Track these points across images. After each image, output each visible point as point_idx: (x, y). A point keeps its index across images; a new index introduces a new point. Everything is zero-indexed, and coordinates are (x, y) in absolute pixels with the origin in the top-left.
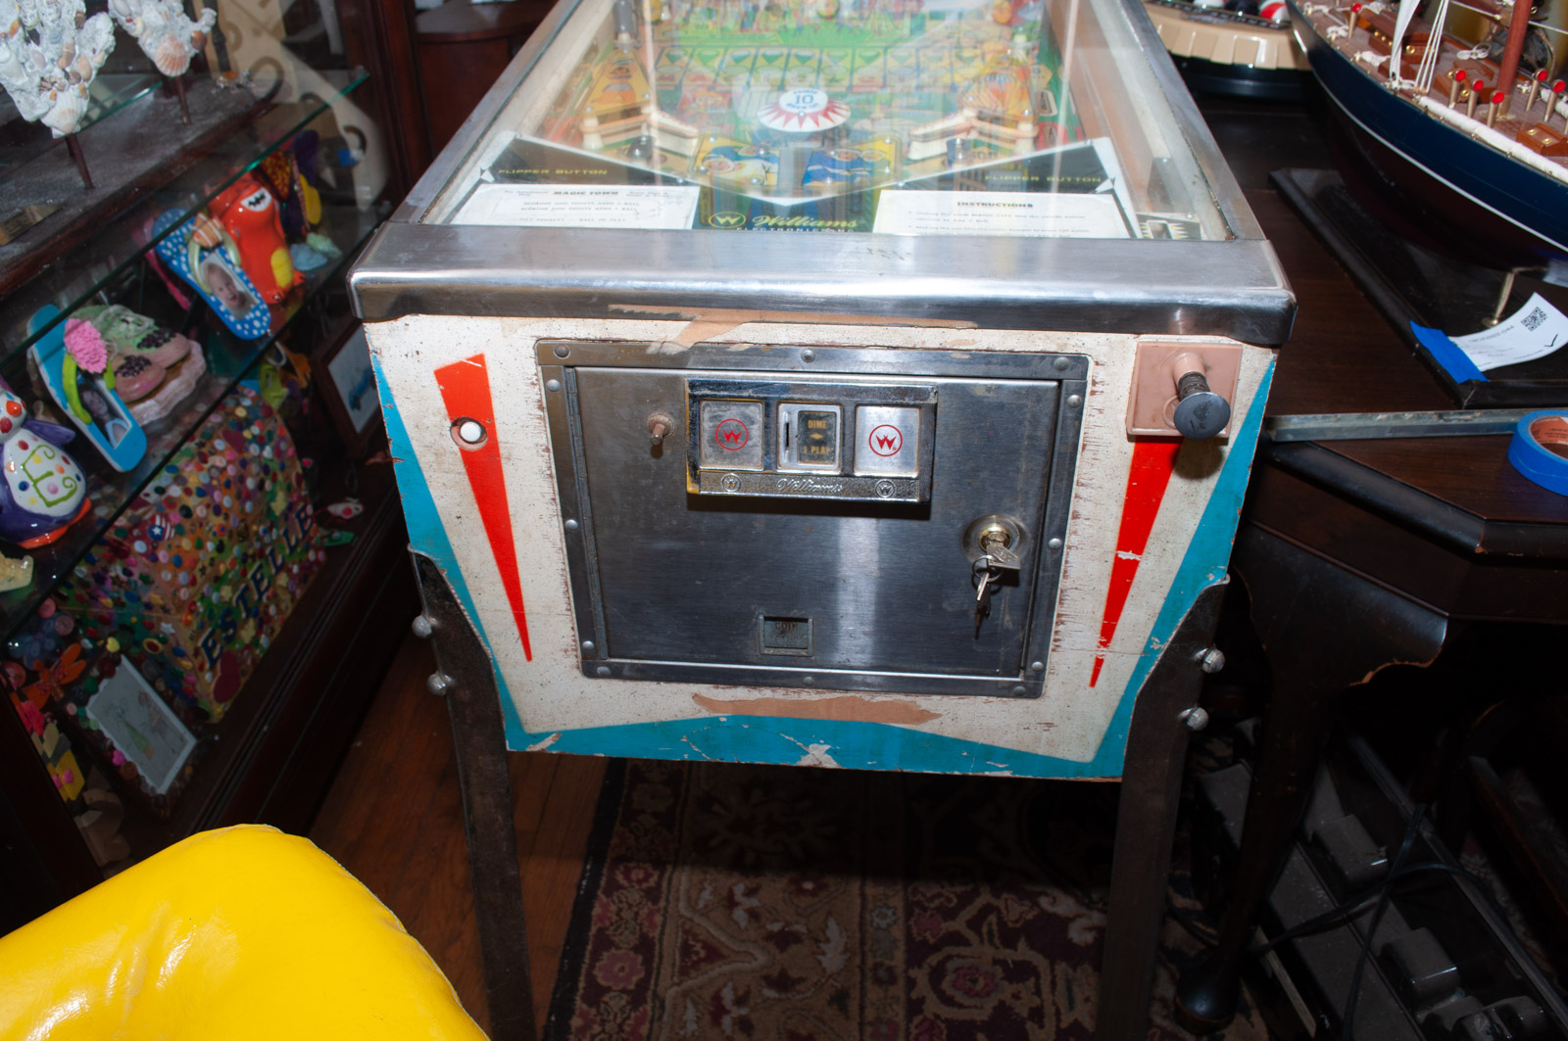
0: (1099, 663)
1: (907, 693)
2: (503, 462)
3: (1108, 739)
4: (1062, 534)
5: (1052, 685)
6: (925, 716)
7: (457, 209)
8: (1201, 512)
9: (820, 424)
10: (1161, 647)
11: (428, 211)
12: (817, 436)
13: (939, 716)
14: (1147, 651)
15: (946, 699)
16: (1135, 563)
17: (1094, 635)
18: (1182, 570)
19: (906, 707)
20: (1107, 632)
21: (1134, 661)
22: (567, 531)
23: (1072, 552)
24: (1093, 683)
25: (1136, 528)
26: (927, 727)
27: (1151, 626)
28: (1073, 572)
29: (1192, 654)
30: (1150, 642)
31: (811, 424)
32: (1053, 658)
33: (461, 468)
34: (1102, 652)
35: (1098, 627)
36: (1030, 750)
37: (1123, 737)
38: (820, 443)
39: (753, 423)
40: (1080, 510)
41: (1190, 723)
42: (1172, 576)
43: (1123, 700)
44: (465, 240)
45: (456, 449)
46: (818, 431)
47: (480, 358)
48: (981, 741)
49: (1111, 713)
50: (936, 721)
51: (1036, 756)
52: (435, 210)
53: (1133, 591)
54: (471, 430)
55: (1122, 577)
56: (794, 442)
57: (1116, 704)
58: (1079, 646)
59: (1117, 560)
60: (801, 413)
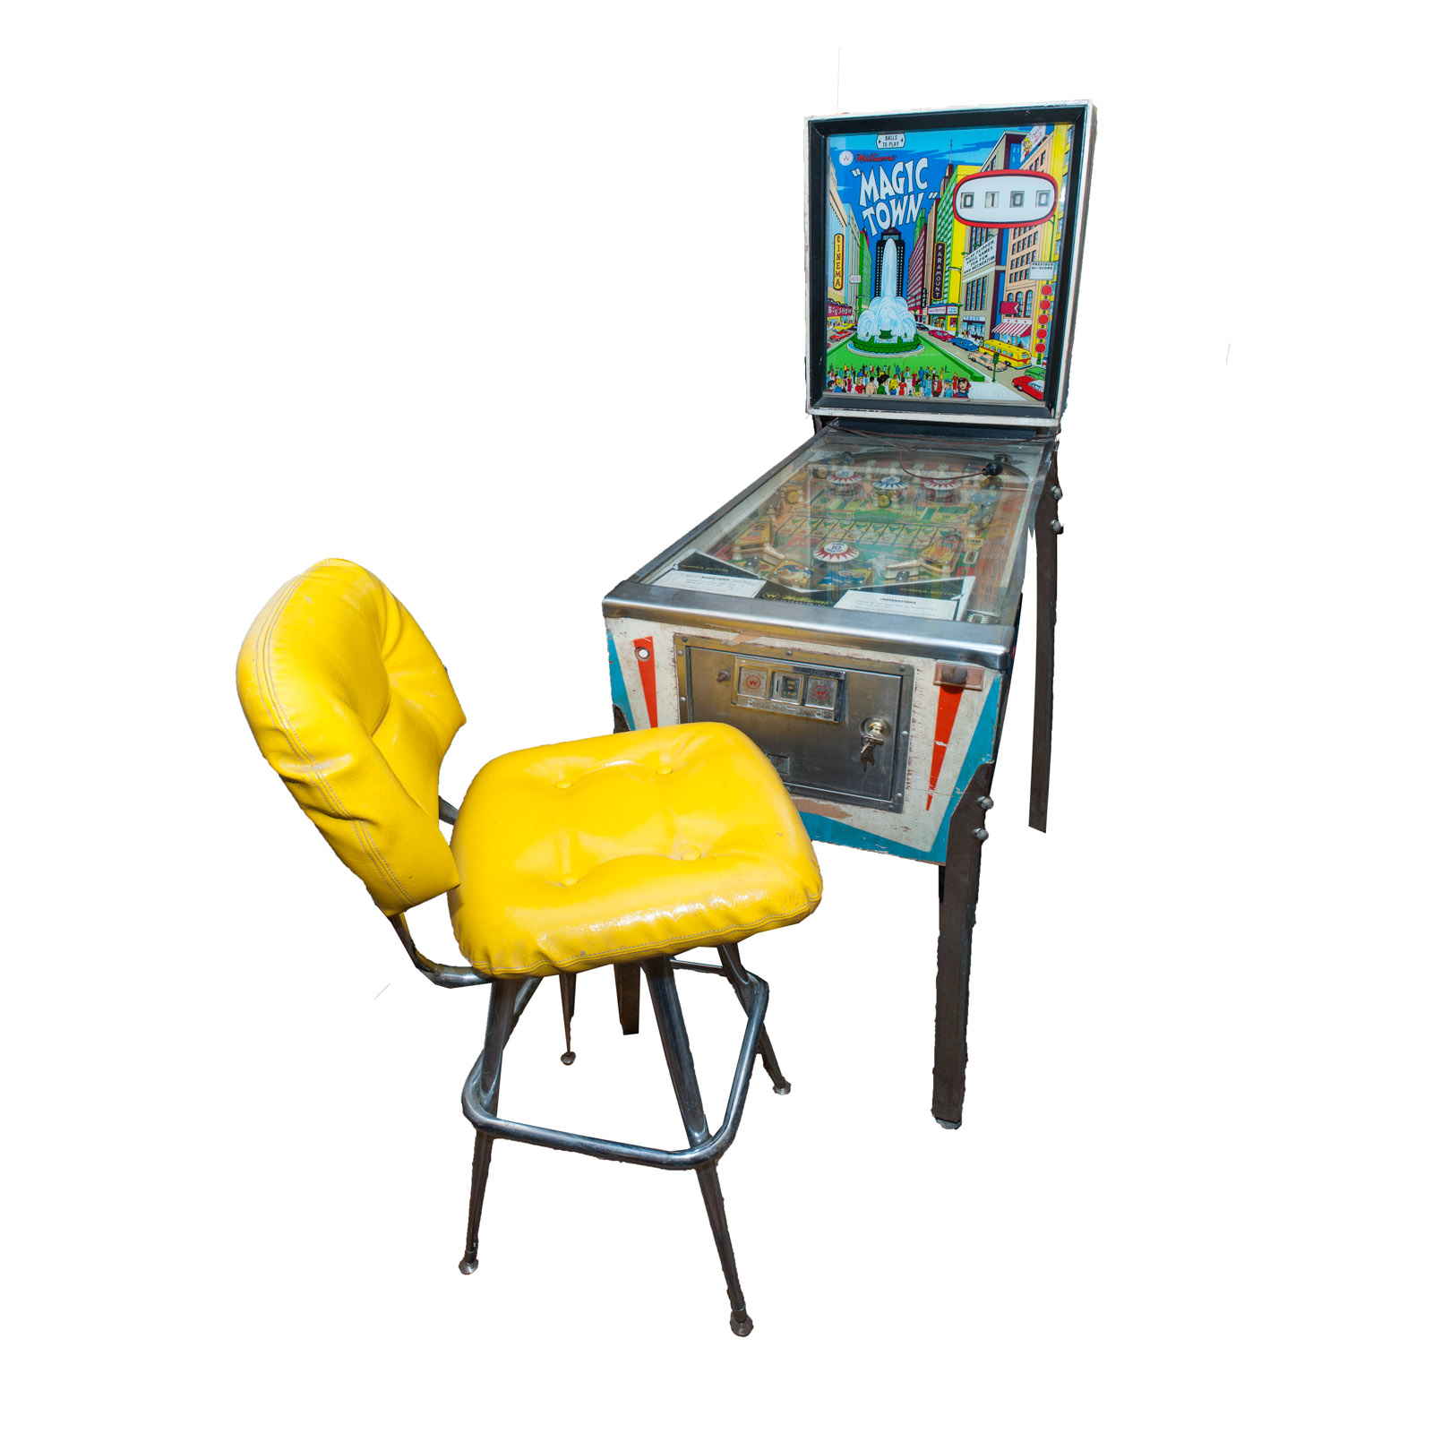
0: (930, 798)
1: (835, 801)
2: (656, 668)
3: (937, 840)
4: (908, 729)
5: (907, 806)
6: (844, 815)
7: (657, 579)
8: (975, 726)
9: (792, 683)
10: (961, 793)
11: (643, 578)
12: (791, 688)
13: (851, 816)
14: (954, 795)
15: (854, 807)
16: (945, 748)
17: (926, 783)
18: (968, 754)
19: (834, 808)
20: (933, 782)
21: (948, 799)
22: (681, 702)
23: (913, 739)
24: (928, 808)
25: (944, 730)
26: (845, 821)
27: (955, 782)
28: (914, 749)
29: (976, 799)
30: (955, 790)
31: (789, 682)
32: (907, 792)
33: (637, 668)
34: (931, 792)
35: (928, 778)
36: (897, 841)
37: (945, 840)
38: (791, 691)
39: (763, 678)
40: (915, 718)
41: (978, 836)
42: (964, 757)
43: (944, 819)
44: (653, 592)
45: (636, 660)
46: (791, 685)
47: (651, 638)
48: (872, 832)
49: (938, 826)
50: (850, 818)
51: (901, 844)
52: (648, 578)
53: (944, 762)
54: (644, 653)
55: (939, 754)
56: (780, 688)
57: (940, 821)
58: (919, 788)
59: (936, 745)
60: (784, 677)
